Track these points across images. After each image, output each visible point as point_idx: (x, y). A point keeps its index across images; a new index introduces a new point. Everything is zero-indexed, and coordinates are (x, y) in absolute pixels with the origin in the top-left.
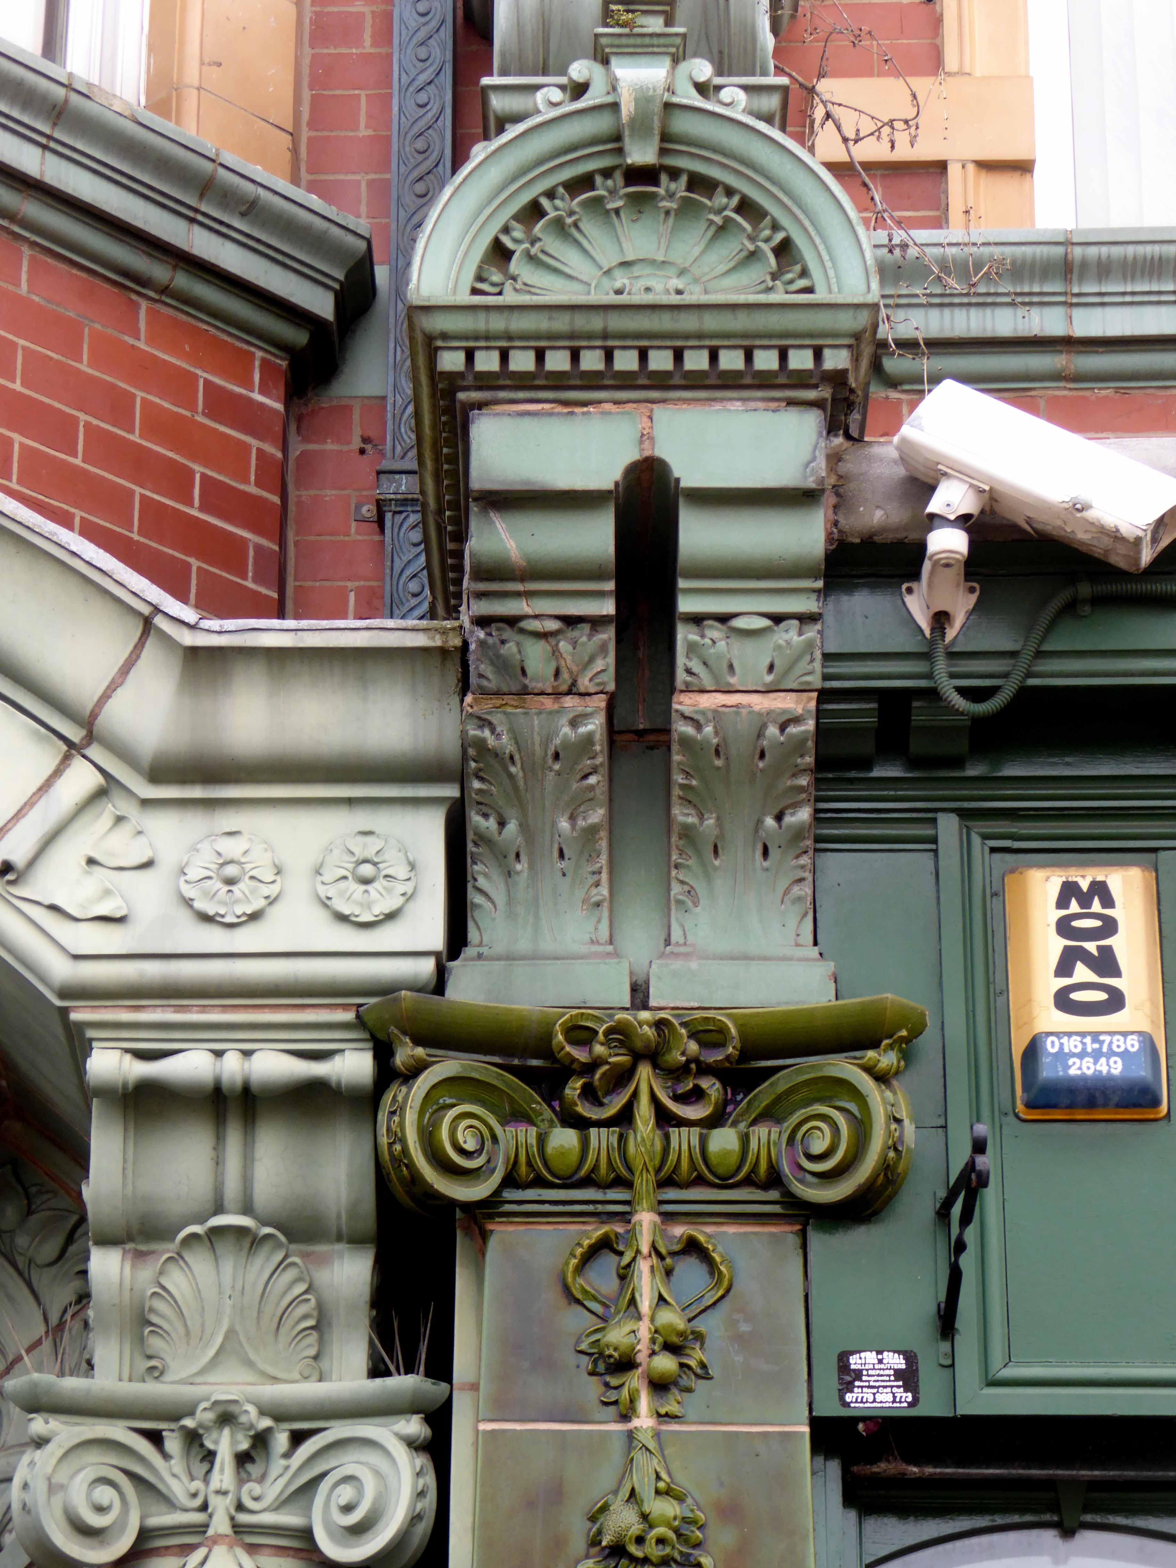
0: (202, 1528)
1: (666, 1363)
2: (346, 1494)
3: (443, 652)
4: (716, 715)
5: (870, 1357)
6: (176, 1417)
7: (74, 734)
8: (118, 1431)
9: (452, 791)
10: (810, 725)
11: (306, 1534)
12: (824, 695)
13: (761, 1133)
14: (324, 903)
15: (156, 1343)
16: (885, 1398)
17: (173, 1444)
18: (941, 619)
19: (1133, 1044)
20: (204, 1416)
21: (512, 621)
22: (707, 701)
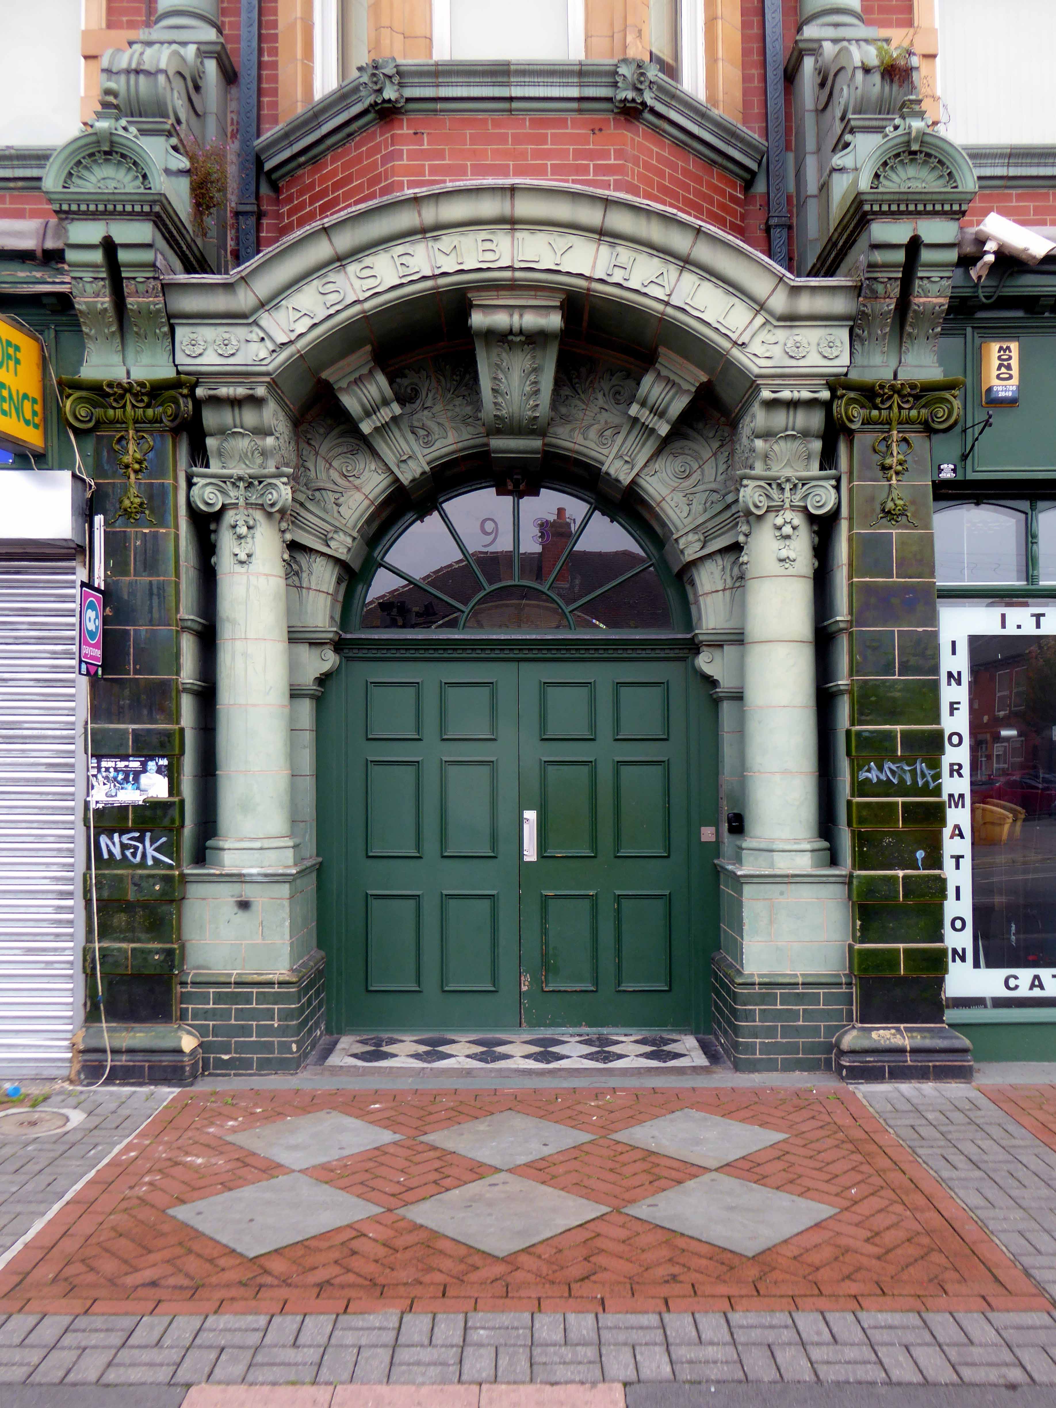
0: (782, 506)
1: (899, 468)
2: (818, 498)
3: (856, 287)
4: (924, 304)
5: (946, 466)
6: (775, 480)
7: (757, 308)
8: (762, 483)
9: (851, 323)
10: (946, 306)
11: (806, 508)
12: (951, 297)
13: (923, 411)
14: (820, 353)
15: (769, 462)
16: (949, 476)
17: (774, 486)
18: (980, 278)
19: (1014, 388)
20: (783, 480)
21: (875, 279)
22: (922, 300)
